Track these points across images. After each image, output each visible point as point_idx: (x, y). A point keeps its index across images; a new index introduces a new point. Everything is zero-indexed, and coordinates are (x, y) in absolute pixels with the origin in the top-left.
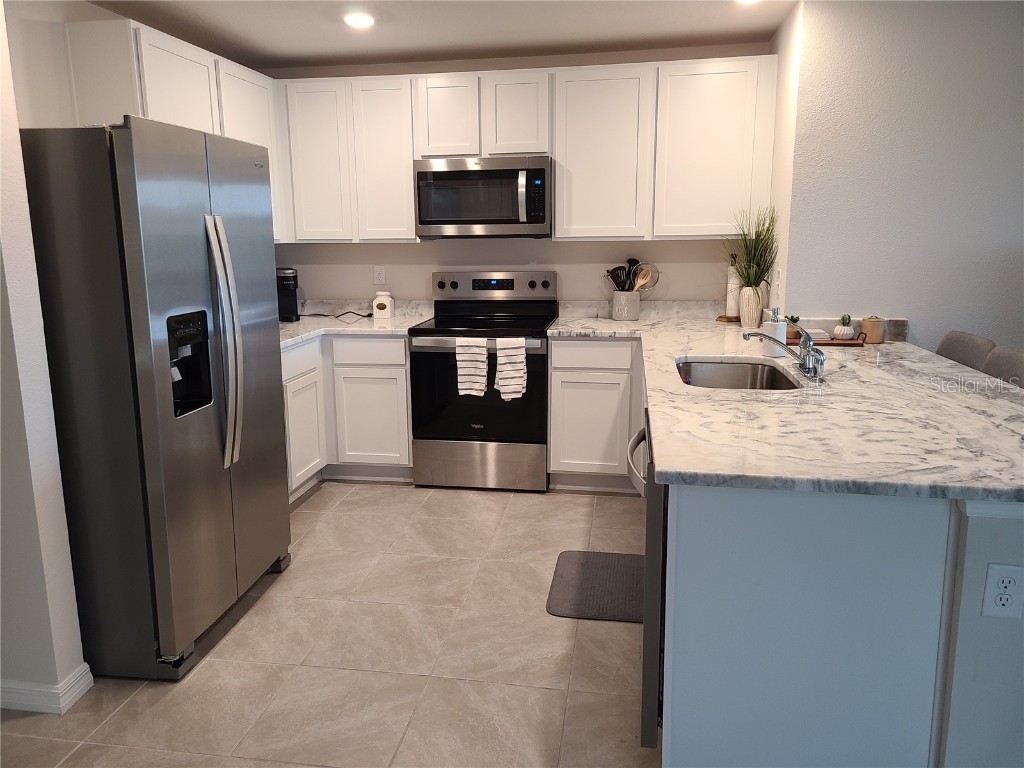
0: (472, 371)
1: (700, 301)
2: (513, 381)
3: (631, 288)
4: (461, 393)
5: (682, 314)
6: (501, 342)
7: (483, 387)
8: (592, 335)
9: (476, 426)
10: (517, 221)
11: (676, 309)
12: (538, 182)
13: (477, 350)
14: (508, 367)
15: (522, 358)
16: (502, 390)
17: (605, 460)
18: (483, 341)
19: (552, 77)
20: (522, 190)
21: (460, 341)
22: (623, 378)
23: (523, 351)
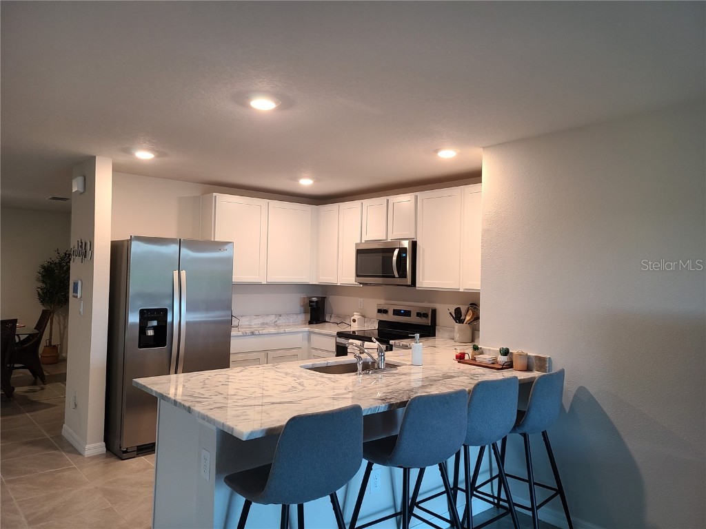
10: (394, 277)
12: (404, 255)
19: (416, 197)
20: (395, 258)
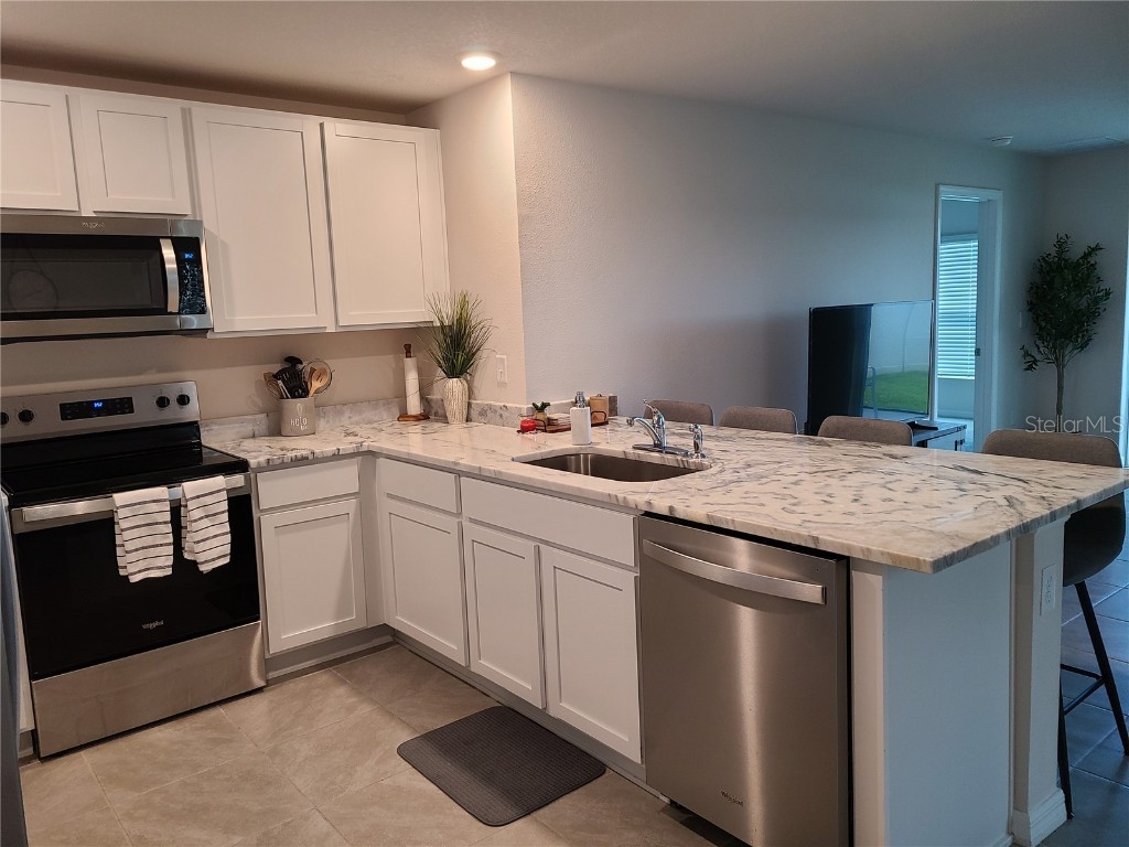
0: (149, 541)
1: (374, 402)
2: (215, 542)
3: (305, 393)
4: (134, 579)
5: (354, 419)
6: (190, 488)
7: (170, 561)
8: (311, 457)
9: (152, 626)
11: (347, 414)
12: (192, 256)
13: (154, 507)
14: (206, 523)
15: (225, 506)
16: (200, 558)
17: (338, 618)
18: (160, 492)
20: (171, 266)
21: (120, 498)
22: (350, 506)
23: (224, 495)
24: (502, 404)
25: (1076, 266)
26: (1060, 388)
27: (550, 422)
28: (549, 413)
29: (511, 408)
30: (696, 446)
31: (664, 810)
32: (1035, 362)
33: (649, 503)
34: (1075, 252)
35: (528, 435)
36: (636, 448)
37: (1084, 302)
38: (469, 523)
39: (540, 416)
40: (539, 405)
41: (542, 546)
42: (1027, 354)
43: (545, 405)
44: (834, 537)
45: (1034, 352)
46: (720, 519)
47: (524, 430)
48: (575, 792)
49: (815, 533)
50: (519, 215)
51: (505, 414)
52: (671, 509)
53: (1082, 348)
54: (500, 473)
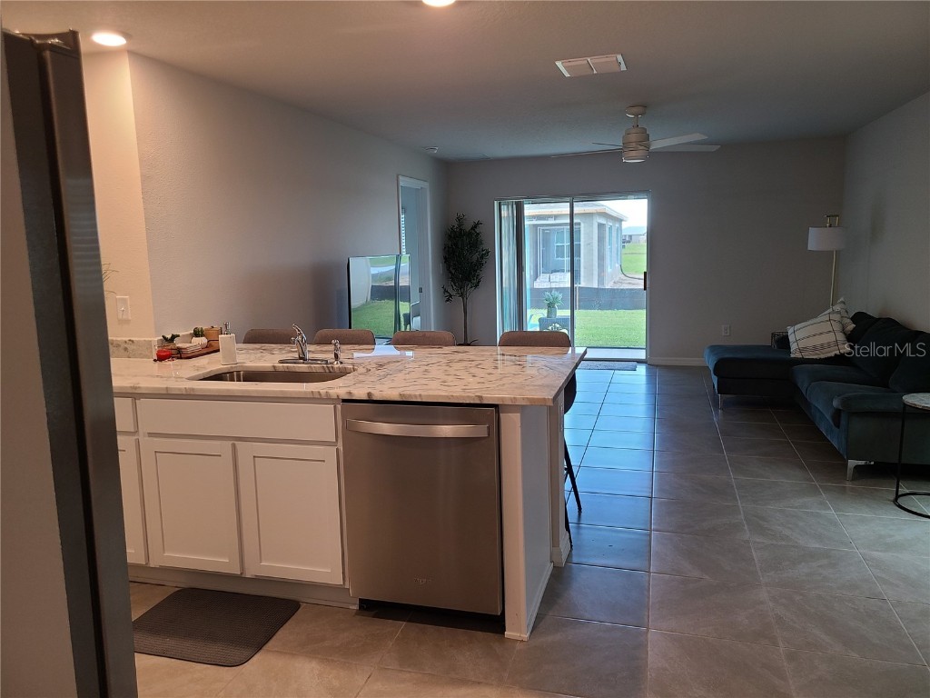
24: (127, 339)
25: (469, 234)
26: (465, 313)
27: (179, 350)
28: (178, 344)
29: (137, 341)
30: (336, 357)
31: (356, 614)
32: (451, 296)
33: (350, 393)
34: (467, 226)
35: (168, 363)
36: (281, 362)
37: (475, 257)
38: (147, 438)
39: (171, 346)
40: (169, 336)
41: (236, 442)
42: (446, 291)
43: (174, 337)
44: (492, 394)
45: (450, 291)
46: (410, 395)
47: (161, 358)
48: (287, 624)
49: (477, 394)
50: (142, 175)
51: (130, 347)
52: (369, 394)
53: (476, 286)
54: (193, 389)
